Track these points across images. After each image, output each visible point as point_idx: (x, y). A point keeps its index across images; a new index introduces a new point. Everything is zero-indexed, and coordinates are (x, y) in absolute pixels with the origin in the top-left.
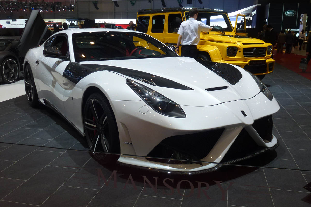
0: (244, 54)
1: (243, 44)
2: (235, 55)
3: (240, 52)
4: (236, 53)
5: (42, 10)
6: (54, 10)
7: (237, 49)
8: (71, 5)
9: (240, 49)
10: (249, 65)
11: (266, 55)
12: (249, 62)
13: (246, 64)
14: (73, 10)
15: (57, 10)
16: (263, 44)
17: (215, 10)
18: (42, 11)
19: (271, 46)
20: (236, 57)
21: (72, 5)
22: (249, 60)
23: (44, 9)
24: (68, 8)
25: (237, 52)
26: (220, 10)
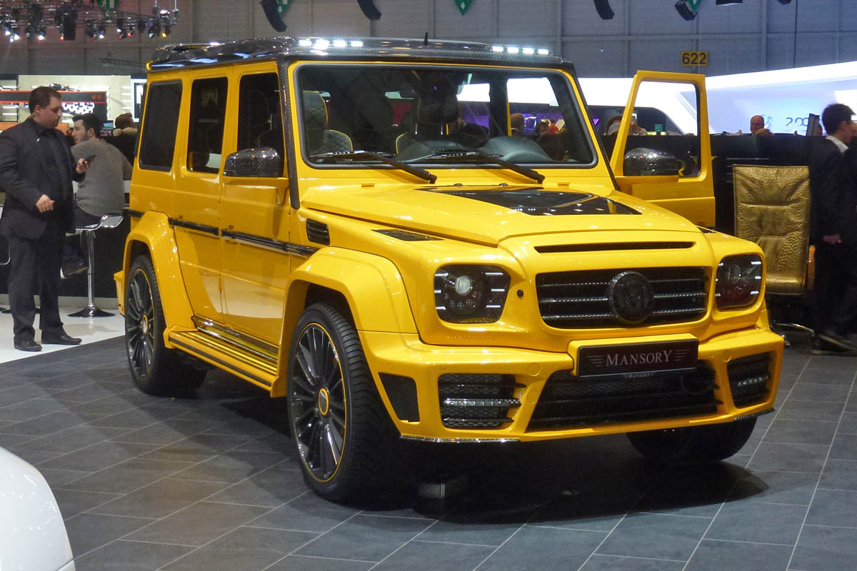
0: (544, 309)
1: (541, 249)
2: (494, 316)
3: (520, 294)
4: (501, 299)
5: (15, 31)
6: (70, 32)
7: (505, 278)
8: (156, 11)
9: (519, 279)
10: (574, 372)
11: (705, 313)
12: (575, 355)
13: (557, 368)
14: (164, 35)
15: (90, 33)
16: (688, 245)
17: (497, 49)
18: (17, 37)
19: (755, 256)
20: (501, 326)
21: (163, 12)
22: (576, 345)
23: (27, 30)
24: (141, 26)
25: (505, 294)
26: (528, 51)
